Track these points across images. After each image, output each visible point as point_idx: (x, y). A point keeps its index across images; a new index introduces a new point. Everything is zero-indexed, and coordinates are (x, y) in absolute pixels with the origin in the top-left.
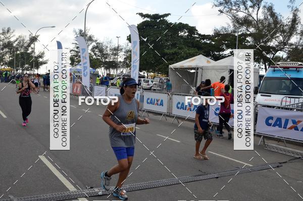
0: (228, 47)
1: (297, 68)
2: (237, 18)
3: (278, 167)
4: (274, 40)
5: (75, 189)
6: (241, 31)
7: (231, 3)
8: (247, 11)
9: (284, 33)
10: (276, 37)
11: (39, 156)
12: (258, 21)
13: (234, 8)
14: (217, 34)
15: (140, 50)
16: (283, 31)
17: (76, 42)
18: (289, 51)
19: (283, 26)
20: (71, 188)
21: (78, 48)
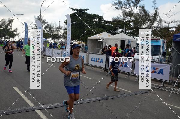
0: (120, 28)
1: (156, 40)
2: (125, 12)
3: (145, 93)
4: (145, 25)
5: (34, 106)
6: (127, 19)
7: (122, 4)
8: (130, 8)
9: (150, 21)
10: (146, 23)
11: (14, 87)
12: (137, 14)
13: (124, 6)
14: (114, 21)
15: (72, 28)
16: (150, 20)
17: (36, 23)
18: (153, 31)
19: (150, 17)
20: (31, 105)
21: (37, 27)
